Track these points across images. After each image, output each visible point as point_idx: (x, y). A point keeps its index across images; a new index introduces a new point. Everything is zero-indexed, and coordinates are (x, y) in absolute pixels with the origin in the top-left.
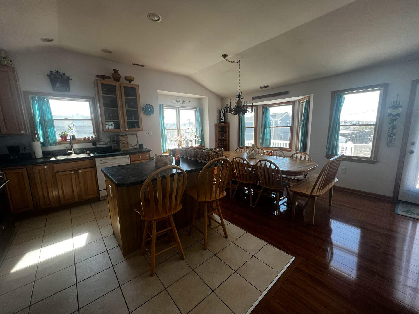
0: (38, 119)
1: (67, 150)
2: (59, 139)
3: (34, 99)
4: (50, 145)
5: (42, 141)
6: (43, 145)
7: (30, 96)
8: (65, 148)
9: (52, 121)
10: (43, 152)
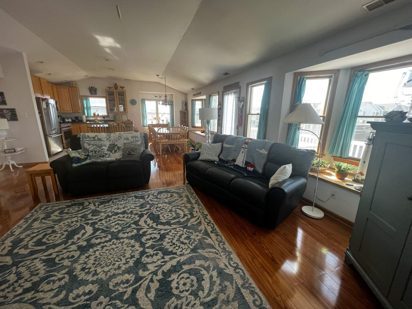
0: (85, 106)
1: (95, 120)
2: (92, 115)
3: (84, 99)
4: (89, 117)
5: (86, 116)
6: (87, 117)
7: (83, 97)
8: (94, 119)
9: (90, 107)
10: (86, 120)
